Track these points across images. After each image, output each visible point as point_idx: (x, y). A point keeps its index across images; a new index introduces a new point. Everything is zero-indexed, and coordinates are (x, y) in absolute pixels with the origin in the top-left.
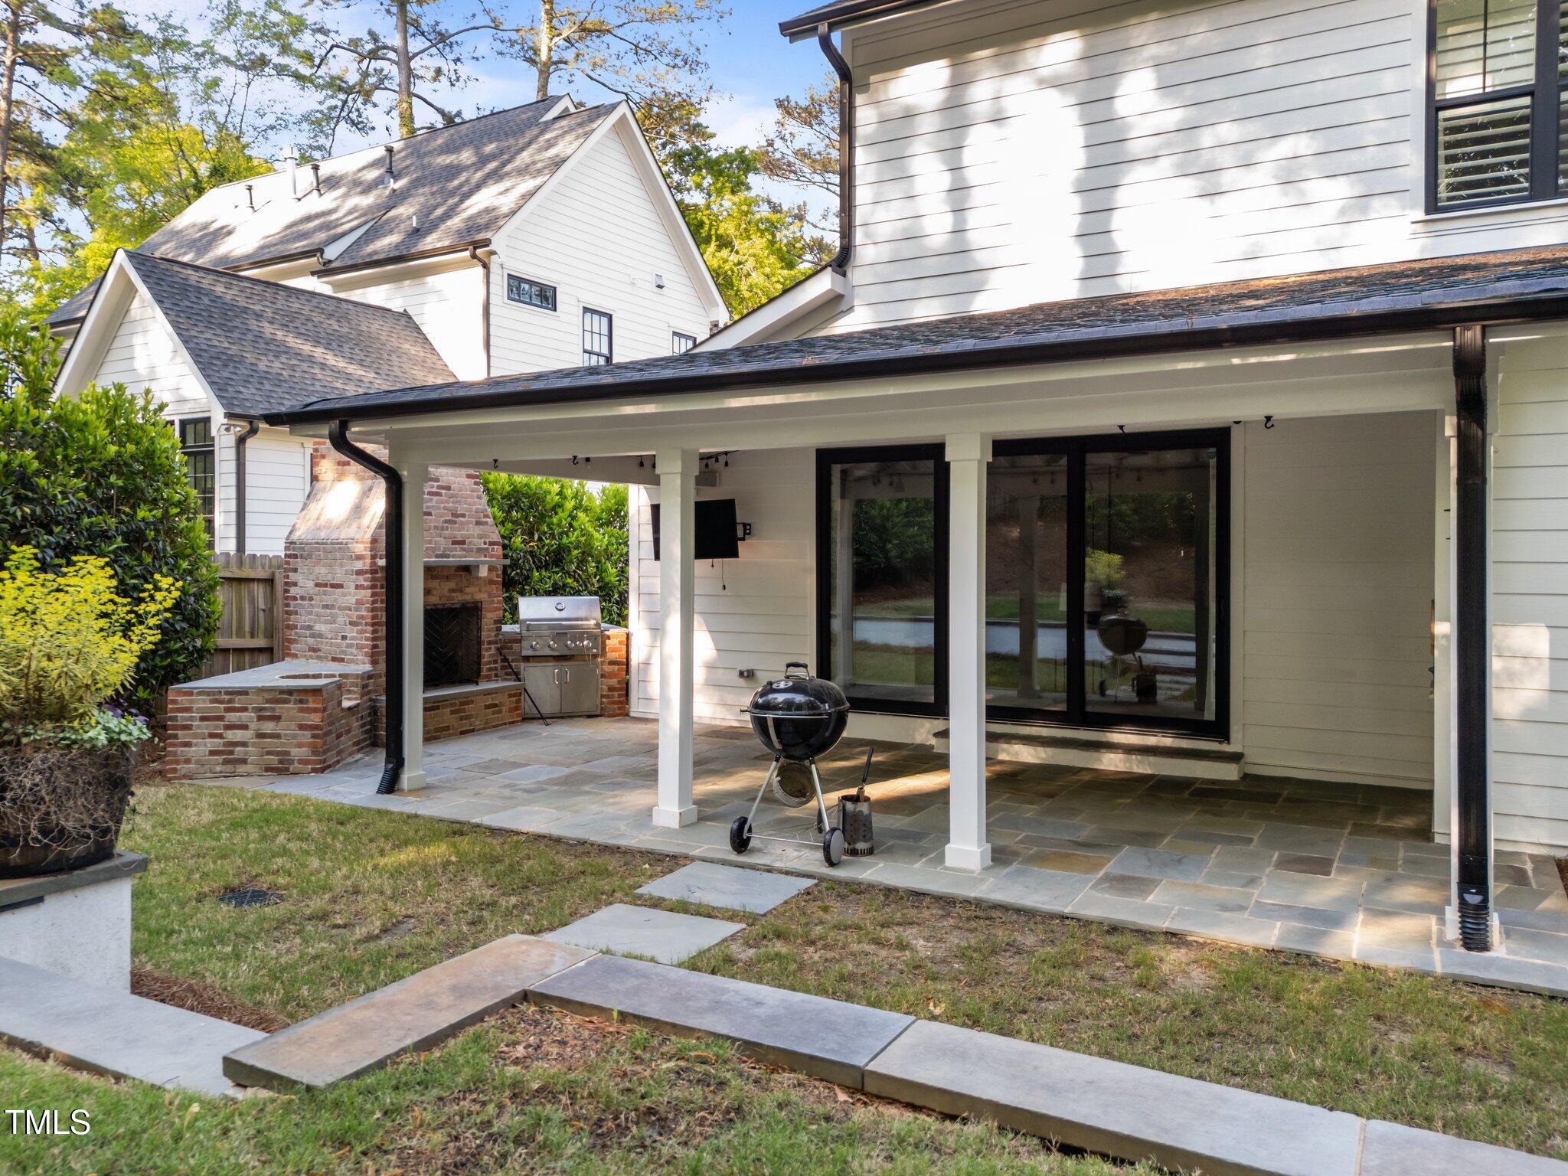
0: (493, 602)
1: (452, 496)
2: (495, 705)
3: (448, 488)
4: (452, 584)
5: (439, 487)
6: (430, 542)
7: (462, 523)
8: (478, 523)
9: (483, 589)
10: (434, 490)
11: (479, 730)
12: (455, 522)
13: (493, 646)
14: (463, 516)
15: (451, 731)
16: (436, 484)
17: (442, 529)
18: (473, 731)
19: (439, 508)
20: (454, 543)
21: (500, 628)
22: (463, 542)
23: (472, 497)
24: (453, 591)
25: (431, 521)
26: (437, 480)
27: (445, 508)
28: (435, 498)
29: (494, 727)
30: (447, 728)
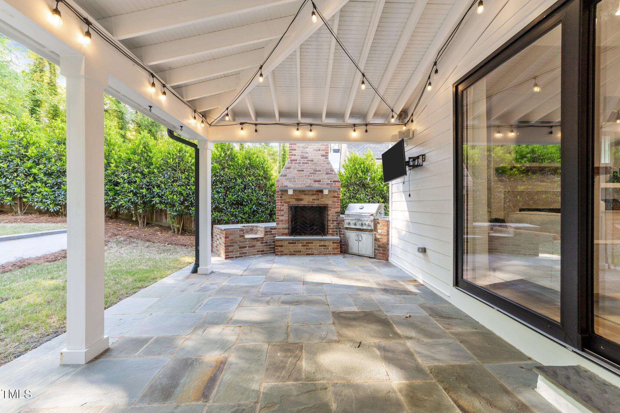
0: (335, 205)
1: (314, 164)
2: (326, 246)
3: (312, 161)
4: (315, 197)
5: (307, 161)
6: (303, 181)
7: (319, 174)
8: (327, 174)
9: (330, 199)
10: (305, 162)
11: (316, 254)
12: (316, 174)
13: (335, 222)
14: (320, 171)
15: (302, 253)
16: (306, 160)
17: (309, 176)
18: (313, 254)
19: (307, 168)
20: (315, 181)
21: (339, 216)
22: (320, 181)
23: (324, 163)
24: (314, 200)
25: (303, 173)
26: (307, 158)
27: (310, 168)
28: (306, 165)
29: (324, 254)
30: (300, 252)
